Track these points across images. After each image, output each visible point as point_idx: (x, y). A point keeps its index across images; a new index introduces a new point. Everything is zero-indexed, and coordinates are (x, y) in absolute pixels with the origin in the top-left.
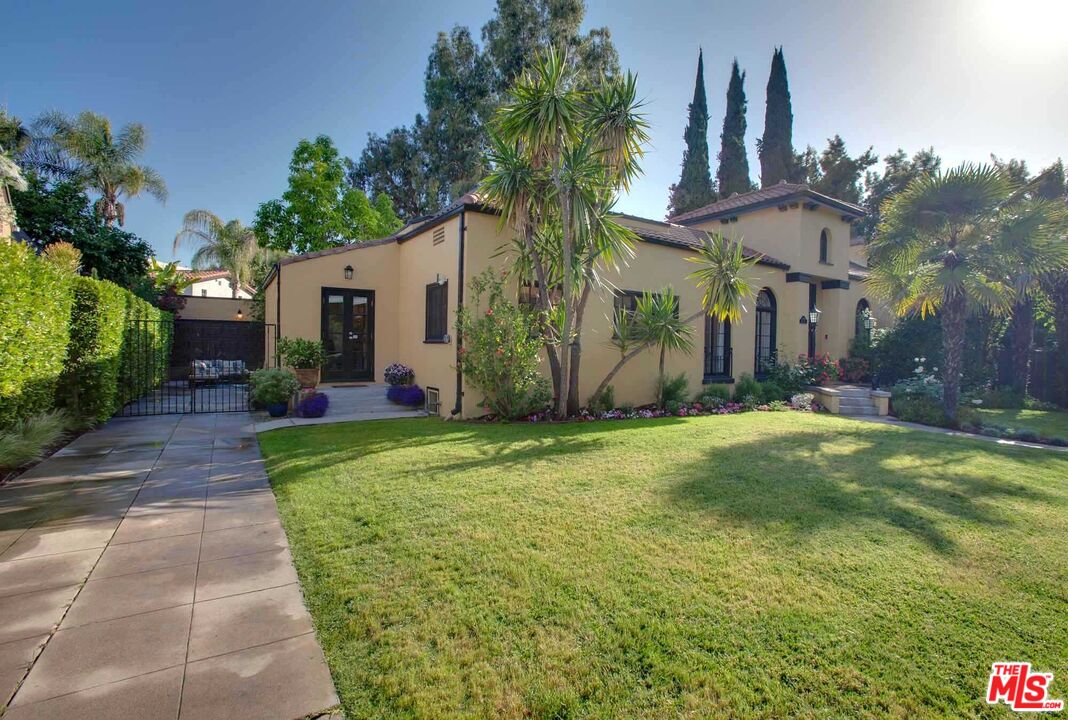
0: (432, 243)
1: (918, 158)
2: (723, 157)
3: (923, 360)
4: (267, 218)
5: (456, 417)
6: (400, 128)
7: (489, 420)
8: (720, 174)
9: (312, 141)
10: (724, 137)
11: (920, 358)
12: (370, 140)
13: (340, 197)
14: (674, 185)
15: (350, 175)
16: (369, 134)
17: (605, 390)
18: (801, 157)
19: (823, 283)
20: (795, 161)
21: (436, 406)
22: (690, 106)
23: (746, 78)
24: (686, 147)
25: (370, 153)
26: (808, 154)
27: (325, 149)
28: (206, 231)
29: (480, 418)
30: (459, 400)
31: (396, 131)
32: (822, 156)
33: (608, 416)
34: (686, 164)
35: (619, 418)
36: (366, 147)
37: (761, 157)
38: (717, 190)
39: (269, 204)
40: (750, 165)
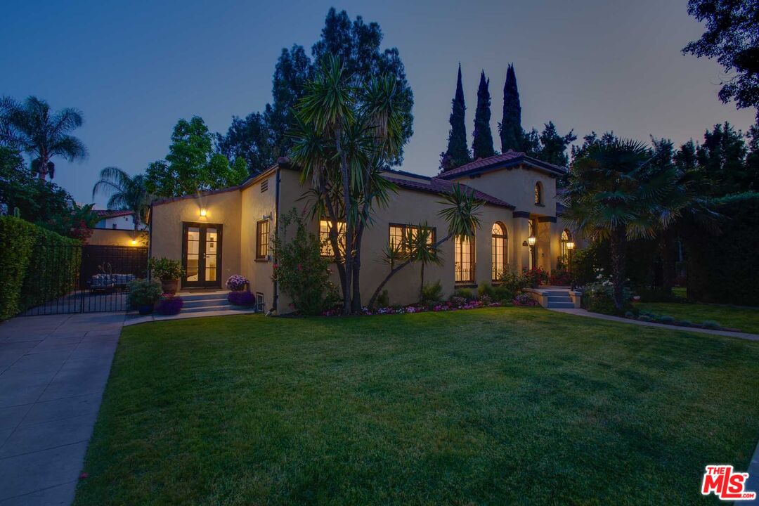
0: (260, 191)
1: (605, 137)
2: (476, 134)
3: (602, 269)
4: (154, 173)
5: (273, 313)
6: (256, 113)
7: (295, 315)
8: (474, 146)
9: (189, 120)
10: (476, 121)
11: (600, 269)
12: (234, 121)
13: (208, 160)
14: (443, 153)
15: (220, 145)
16: (234, 117)
17: (381, 293)
18: (528, 135)
19: (539, 218)
20: (525, 137)
21: (262, 306)
22: (453, 100)
23: (489, 83)
24: (451, 127)
25: (234, 130)
26: (533, 133)
27: (197, 126)
28: (117, 183)
29: (288, 315)
30: (275, 300)
31: (253, 115)
32: (541, 135)
33: (382, 311)
34: (451, 139)
35: (390, 313)
36: (231, 125)
37: (501, 135)
38: (472, 156)
39: (156, 163)
40: (493, 140)
